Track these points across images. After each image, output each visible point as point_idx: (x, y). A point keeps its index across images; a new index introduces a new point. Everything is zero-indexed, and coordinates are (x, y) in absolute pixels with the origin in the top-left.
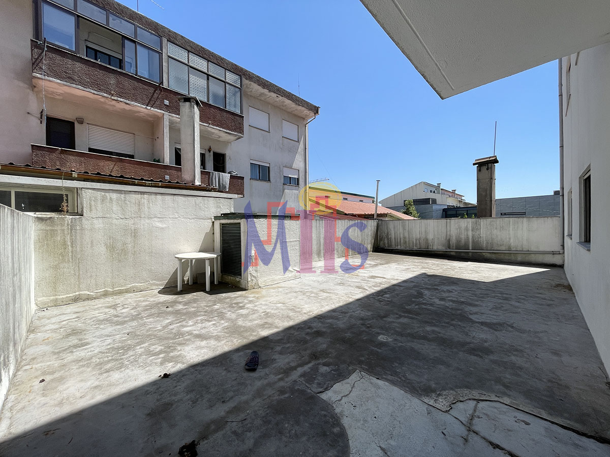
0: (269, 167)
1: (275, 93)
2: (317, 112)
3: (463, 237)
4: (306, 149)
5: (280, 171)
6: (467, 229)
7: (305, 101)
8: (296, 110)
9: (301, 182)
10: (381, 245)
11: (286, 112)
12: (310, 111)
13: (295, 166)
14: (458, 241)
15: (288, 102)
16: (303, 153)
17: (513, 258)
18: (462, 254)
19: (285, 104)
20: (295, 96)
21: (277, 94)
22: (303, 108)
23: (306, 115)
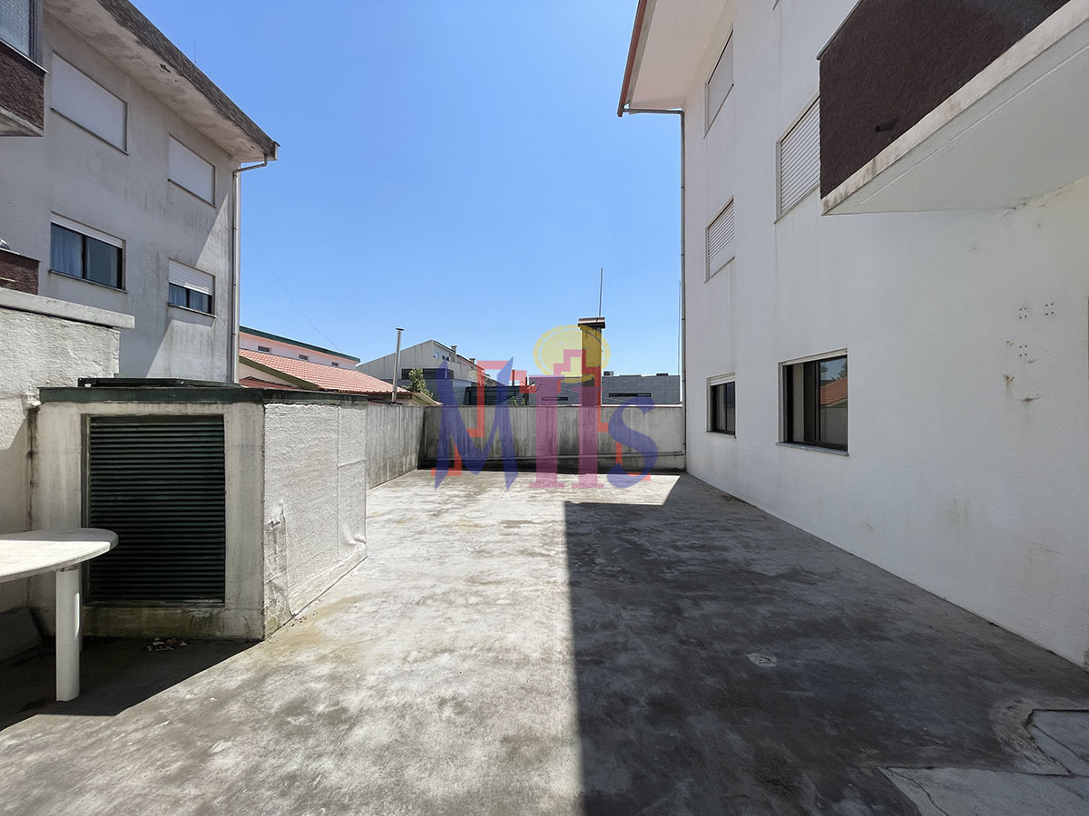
0: (120, 251)
1: (158, 53)
2: (273, 154)
3: (571, 435)
4: (233, 229)
5: (158, 269)
6: (576, 423)
7: (243, 114)
8: (214, 126)
9: (221, 306)
10: (431, 453)
11: (182, 119)
12: (255, 145)
13: (202, 263)
14: (565, 442)
15: (192, 94)
16: (226, 236)
17: (633, 463)
18: (571, 462)
19: (185, 97)
20: (218, 89)
21: (165, 59)
22: (237, 130)
23: (240, 151)
